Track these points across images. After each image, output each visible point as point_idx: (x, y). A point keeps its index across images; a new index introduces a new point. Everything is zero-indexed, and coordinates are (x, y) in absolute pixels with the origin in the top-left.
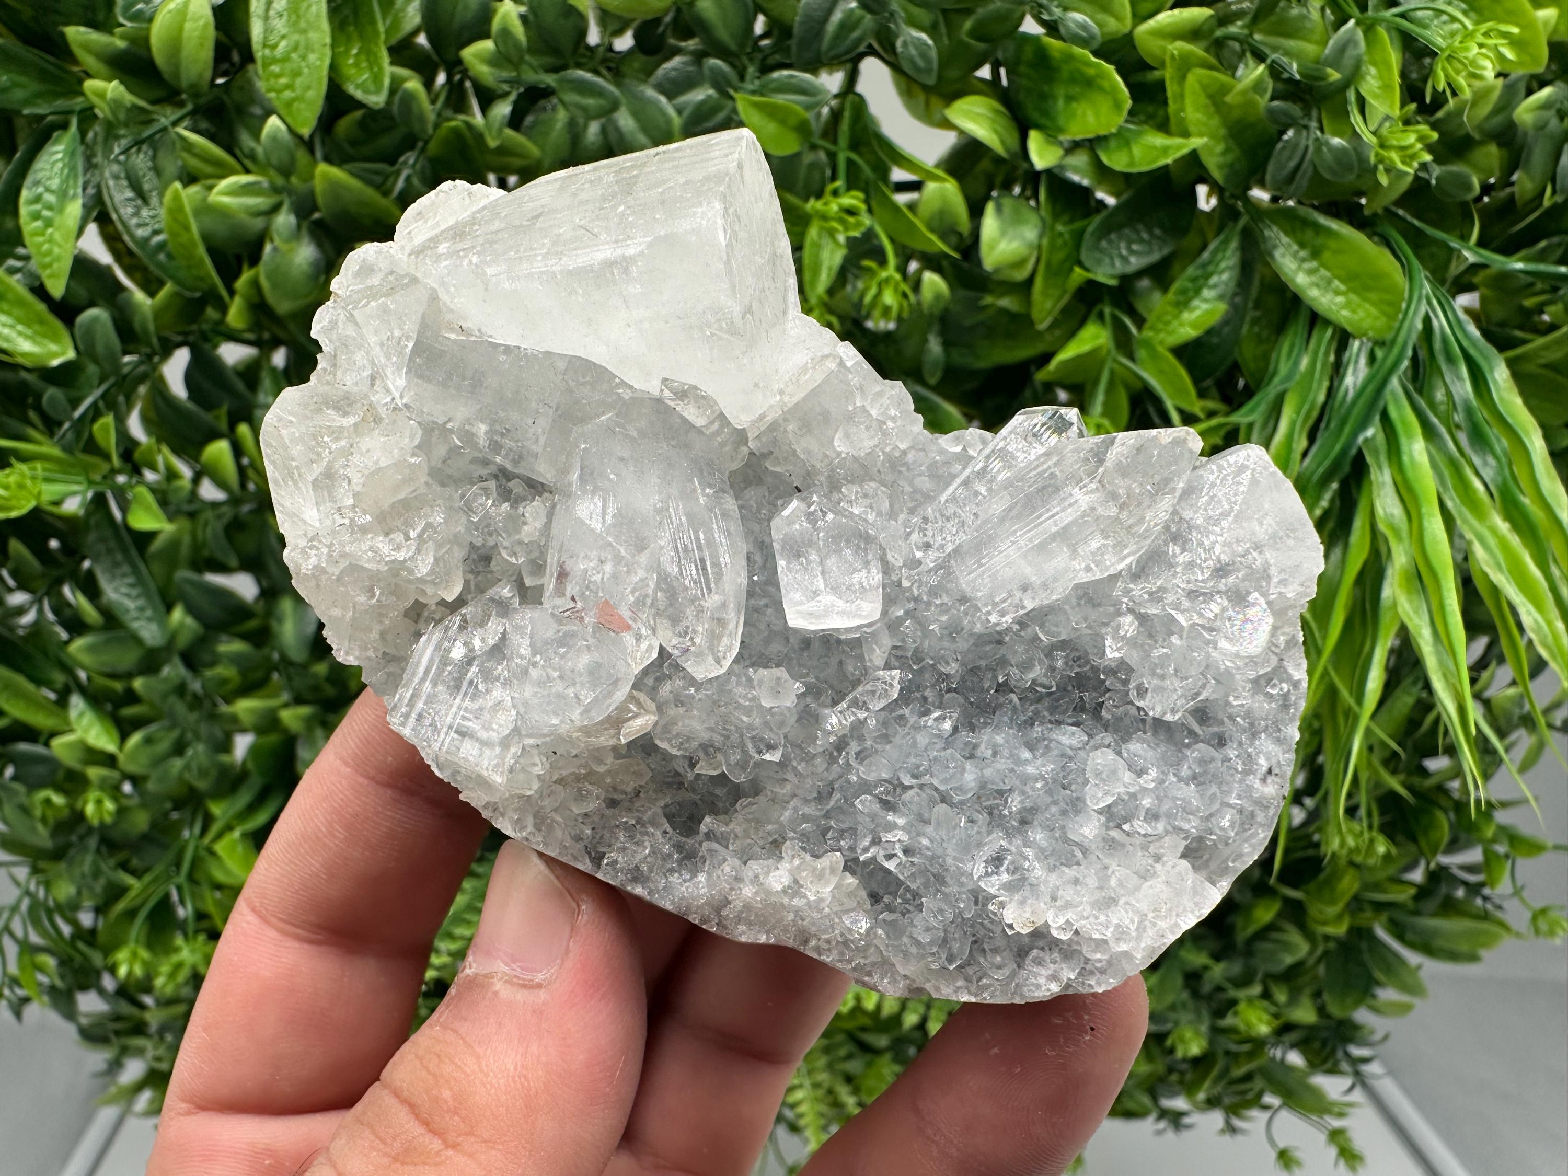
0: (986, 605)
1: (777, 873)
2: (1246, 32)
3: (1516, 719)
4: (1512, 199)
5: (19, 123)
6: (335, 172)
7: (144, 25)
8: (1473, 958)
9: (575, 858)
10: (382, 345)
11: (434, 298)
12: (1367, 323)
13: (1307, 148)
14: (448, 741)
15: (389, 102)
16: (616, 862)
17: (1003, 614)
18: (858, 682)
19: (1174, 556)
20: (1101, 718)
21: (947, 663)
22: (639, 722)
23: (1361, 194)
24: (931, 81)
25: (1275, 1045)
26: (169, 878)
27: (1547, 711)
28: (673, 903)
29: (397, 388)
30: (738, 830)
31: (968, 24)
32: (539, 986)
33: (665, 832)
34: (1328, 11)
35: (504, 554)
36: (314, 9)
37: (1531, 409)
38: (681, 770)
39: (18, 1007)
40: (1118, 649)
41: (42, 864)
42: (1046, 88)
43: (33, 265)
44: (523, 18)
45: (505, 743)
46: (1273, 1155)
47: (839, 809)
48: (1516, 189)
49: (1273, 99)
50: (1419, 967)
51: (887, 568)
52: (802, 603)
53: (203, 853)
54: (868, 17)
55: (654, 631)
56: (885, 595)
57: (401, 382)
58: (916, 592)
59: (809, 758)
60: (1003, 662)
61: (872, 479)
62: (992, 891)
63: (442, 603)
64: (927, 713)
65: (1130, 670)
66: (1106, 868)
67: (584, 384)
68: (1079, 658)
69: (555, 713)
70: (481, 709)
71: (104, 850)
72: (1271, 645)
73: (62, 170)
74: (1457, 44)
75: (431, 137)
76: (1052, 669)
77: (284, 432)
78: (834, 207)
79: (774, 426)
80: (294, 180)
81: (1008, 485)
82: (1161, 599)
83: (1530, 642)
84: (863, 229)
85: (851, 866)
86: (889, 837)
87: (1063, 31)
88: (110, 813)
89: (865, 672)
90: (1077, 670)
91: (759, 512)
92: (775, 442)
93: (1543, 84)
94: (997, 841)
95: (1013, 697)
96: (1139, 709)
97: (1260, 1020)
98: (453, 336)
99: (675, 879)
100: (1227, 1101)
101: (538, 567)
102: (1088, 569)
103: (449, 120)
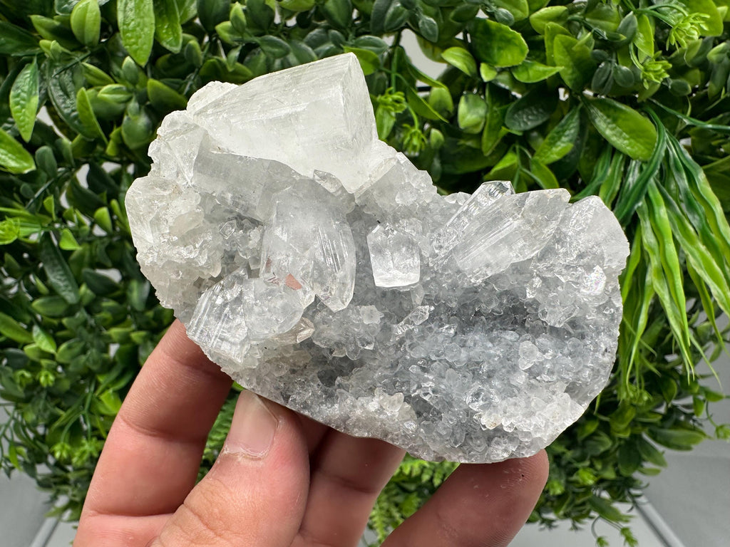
0: (469, 274)
1: (372, 403)
2: (582, 17)
3: (708, 337)
4: (706, 94)
5: (9, 60)
6: (157, 83)
7: (68, 15)
8: (689, 448)
9: (276, 398)
10: (182, 158)
11: (206, 134)
12: (639, 153)
13: (610, 72)
14: (215, 343)
15: (182, 50)
16: (295, 399)
17: (477, 278)
18: (409, 312)
19: (558, 250)
20: (525, 327)
21: (451, 302)
22: (306, 332)
23: (636, 93)
24: (435, 40)
25: (596, 489)
26: (79, 411)
27: (723, 333)
28: (323, 418)
29: (189, 178)
30: (354, 383)
31: (452, 14)
32: (260, 459)
33: (319, 385)
34: (620, 7)
35: (241, 255)
36: (147, 7)
37: (715, 192)
38: (326, 355)
39: (9, 471)
40: (533, 294)
41: (20, 405)
42: (489, 43)
43: (16, 126)
44: (245, 11)
45: (242, 344)
46: (595, 540)
47: (401, 372)
48: (708, 90)
49: (594, 48)
50: (663, 453)
51: (422, 258)
52: (382, 274)
53: (96, 400)
54: (406, 10)
55: (312, 289)
56: (421, 271)
57: (191, 175)
58: (436, 269)
59: (387, 348)
60: (478, 301)
61: (414, 217)
62: (475, 409)
63: (212, 278)
64: (442, 326)
65: (538, 304)
66: (529, 398)
67: (277, 174)
68: (514, 299)
69: (267, 328)
70: (231, 328)
71: (49, 398)
72: (605, 290)
73: (30, 82)
74: (681, 23)
75: (201, 67)
76: (501, 304)
77: (136, 198)
78: (390, 99)
79: (367, 193)
80: (138, 86)
81: (478, 218)
82: (552, 270)
83: (715, 302)
84: (403, 110)
85: (408, 399)
86: (425, 385)
87: (496, 17)
88: (52, 382)
89: (412, 308)
90: (513, 304)
91: (361, 232)
92: (367, 200)
93: (721, 42)
94: (477, 386)
95: (483, 317)
96: (543, 322)
97: (589, 478)
98: (215, 152)
99: (324, 407)
100: (573, 515)
101: (257, 261)
102: (517, 256)
103: (210, 58)
